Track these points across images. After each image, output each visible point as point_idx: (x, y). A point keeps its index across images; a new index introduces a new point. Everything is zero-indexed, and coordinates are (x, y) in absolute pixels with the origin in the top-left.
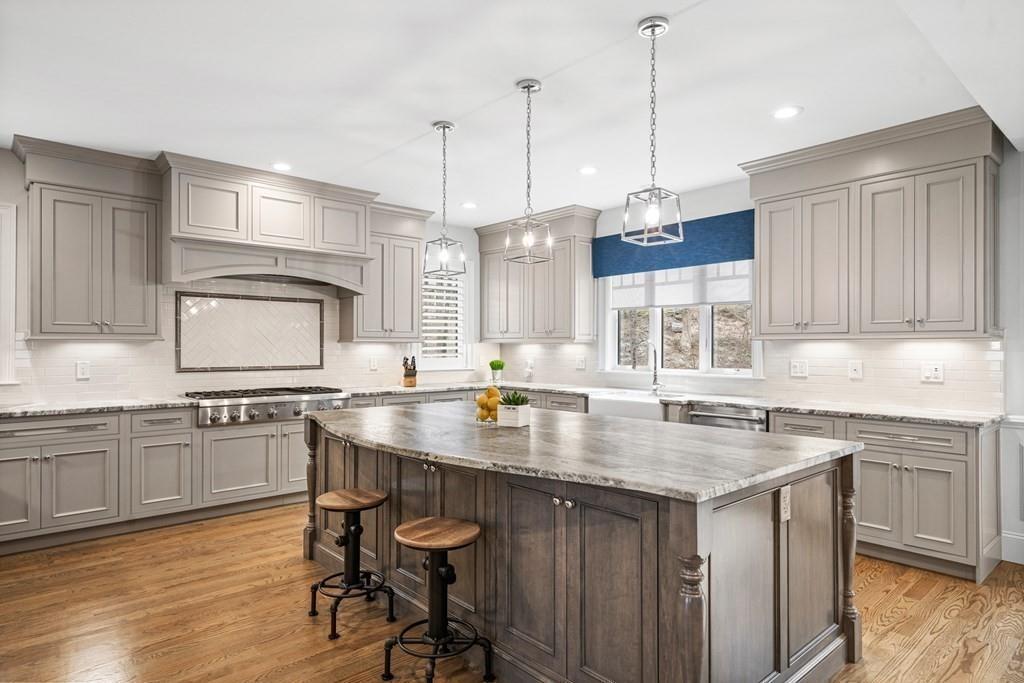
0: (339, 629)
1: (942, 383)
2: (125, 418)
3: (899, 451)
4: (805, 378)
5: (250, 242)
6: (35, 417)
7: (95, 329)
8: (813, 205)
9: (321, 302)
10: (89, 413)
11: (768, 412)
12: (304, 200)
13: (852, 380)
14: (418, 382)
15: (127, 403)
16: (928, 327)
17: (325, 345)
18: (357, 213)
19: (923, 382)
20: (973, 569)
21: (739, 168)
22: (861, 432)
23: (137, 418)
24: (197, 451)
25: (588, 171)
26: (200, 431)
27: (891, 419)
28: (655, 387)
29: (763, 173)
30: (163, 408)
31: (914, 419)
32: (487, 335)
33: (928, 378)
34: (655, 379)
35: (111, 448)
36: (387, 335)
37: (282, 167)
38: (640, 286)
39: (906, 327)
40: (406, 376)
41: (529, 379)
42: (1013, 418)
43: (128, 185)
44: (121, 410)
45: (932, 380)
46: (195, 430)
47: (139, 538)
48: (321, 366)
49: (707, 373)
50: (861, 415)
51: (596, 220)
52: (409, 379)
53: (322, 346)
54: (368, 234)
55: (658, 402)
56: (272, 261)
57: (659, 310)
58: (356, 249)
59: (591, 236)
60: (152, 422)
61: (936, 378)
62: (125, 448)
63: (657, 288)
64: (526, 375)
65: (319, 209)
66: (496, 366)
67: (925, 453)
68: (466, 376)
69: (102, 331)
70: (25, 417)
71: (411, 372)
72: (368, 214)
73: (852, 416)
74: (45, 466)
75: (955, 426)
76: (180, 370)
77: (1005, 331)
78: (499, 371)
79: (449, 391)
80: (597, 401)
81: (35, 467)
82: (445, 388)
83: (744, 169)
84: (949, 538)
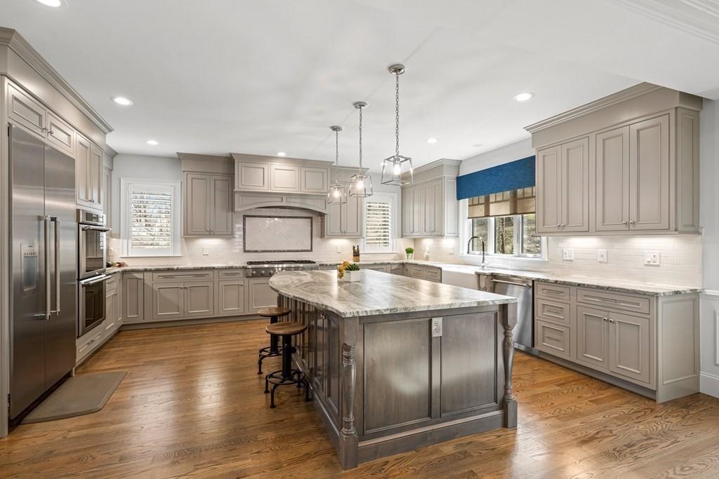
0: (262, 370)
1: (658, 266)
2: (216, 272)
3: (608, 309)
4: (571, 261)
5: (270, 191)
6: (182, 270)
7: (207, 233)
8: (568, 149)
9: (311, 218)
10: (201, 269)
11: (533, 281)
12: (296, 169)
13: (600, 262)
14: (361, 259)
15: (216, 265)
16: (638, 227)
17: (313, 239)
18: (323, 173)
19: (646, 265)
20: (654, 392)
21: (524, 130)
22: (585, 296)
23: (221, 272)
24: (246, 288)
25: (432, 141)
26: (247, 279)
27: (602, 288)
28: (483, 265)
29: (538, 132)
30: (231, 268)
31: (616, 288)
32: (405, 234)
33: (649, 262)
34: (484, 260)
35: (210, 285)
36: (343, 234)
37: (282, 154)
38: (481, 204)
39: (624, 227)
40: (354, 256)
41: (427, 259)
42: (708, 292)
43: (220, 169)
44: (214, 268)
45: (652, 263)
46: (245, 279)
47: (220, 325)
48: (311, 250)
49: (518, 257)
50: (584, 285)
51: (459, 167)
52: (355, 258)
53: (312, 240)
54: (329, 182)
55: (474, 273)
56: (280, 200)
57: (493, 219)
58: (322, 191)
59: (455, 176)
60: (227, 274)
61: (655, 262)
62: (216, 285)
63: (491, 205)
64: (425, 256)
65: (303, 173)
66: (409, 251)
67: (624, 312)
68: (392, 257)
69: (210, 234)
70: (178, 270)
71: (356, 254)
72: (329, 173)
73: (579, 285)
74: (185, 291)
75: (640, 294)
76: (245, 251)
77: (703, 229)
78: (410, 254)
79: (375, 264)
80: (446, 272)
81: (182, 291)
82: (373, 263)
83: (528, 130)
84: (638, 370)
